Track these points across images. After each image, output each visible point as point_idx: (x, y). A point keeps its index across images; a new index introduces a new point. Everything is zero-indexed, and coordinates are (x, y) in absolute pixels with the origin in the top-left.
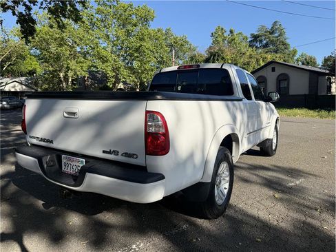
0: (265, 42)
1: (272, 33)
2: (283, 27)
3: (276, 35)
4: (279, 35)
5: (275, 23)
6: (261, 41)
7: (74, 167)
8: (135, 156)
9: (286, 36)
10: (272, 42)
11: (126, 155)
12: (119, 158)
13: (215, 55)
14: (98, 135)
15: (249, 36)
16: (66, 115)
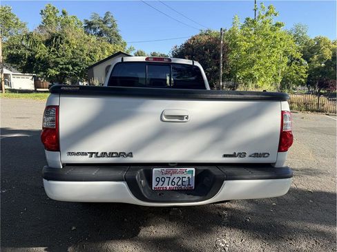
0: (99, 30)
1: (105, 23)
2: (115, 19)
3: (109, 25)
4: (112, 27)
5: (107, 13)
6: (95, 29)
7: (176, 181)
8: (266, 155)
9: (118, 28)
10: (106, 32)
11: (256, 155)
12: (247, 160)
13: (57, 37)
14: (218, 140)
15: (83, 22)
16: (165, 119)
